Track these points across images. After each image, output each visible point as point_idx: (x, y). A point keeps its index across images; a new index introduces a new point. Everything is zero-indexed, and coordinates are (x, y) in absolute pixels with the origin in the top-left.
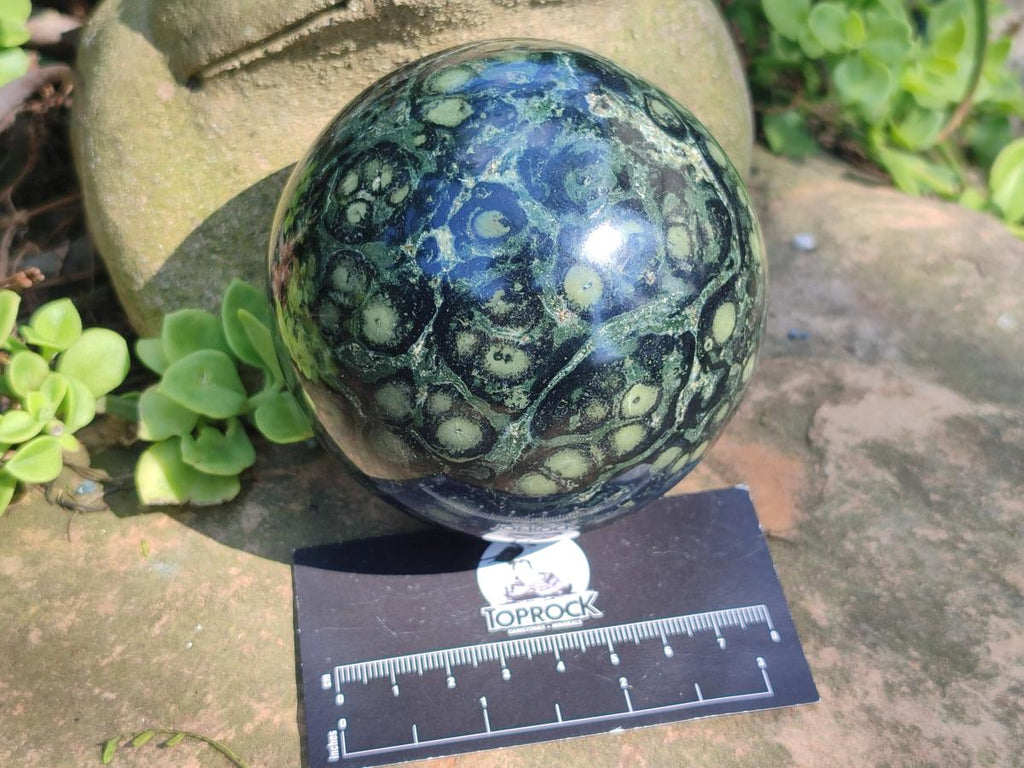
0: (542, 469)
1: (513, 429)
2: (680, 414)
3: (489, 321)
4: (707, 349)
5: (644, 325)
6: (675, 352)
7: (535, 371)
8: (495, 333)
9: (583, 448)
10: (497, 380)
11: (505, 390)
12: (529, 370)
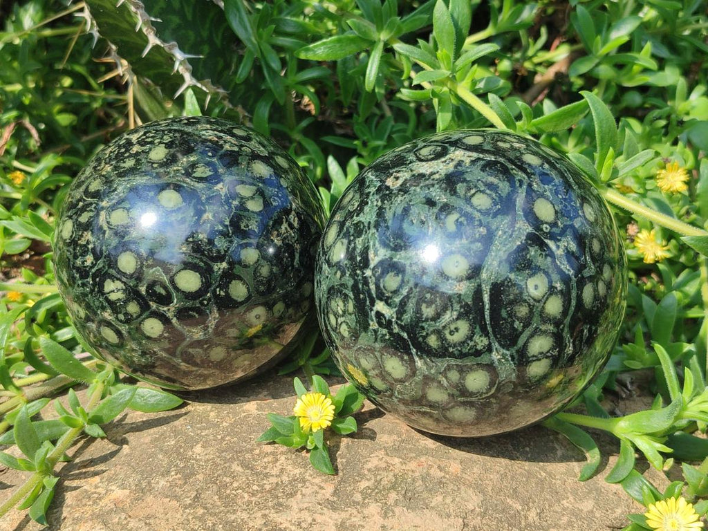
0: (531, 359)
1: (495, 356)
2: (569, 270)
3: (431, 322)
4: (548, 231)
5: (501, 253)
6: (530, 248)
7: (474, 323)
8: (439, 325)
9: (536, 332)
10: (463, 343)
11: (471, 344)
12: (470, 325)
